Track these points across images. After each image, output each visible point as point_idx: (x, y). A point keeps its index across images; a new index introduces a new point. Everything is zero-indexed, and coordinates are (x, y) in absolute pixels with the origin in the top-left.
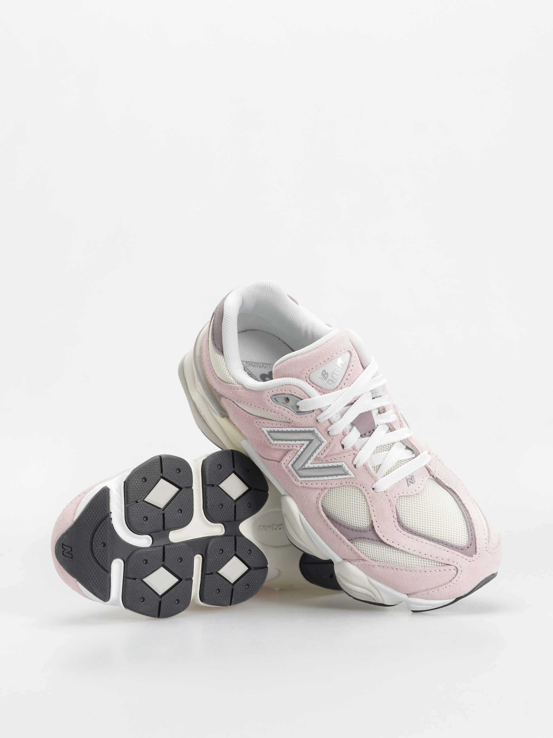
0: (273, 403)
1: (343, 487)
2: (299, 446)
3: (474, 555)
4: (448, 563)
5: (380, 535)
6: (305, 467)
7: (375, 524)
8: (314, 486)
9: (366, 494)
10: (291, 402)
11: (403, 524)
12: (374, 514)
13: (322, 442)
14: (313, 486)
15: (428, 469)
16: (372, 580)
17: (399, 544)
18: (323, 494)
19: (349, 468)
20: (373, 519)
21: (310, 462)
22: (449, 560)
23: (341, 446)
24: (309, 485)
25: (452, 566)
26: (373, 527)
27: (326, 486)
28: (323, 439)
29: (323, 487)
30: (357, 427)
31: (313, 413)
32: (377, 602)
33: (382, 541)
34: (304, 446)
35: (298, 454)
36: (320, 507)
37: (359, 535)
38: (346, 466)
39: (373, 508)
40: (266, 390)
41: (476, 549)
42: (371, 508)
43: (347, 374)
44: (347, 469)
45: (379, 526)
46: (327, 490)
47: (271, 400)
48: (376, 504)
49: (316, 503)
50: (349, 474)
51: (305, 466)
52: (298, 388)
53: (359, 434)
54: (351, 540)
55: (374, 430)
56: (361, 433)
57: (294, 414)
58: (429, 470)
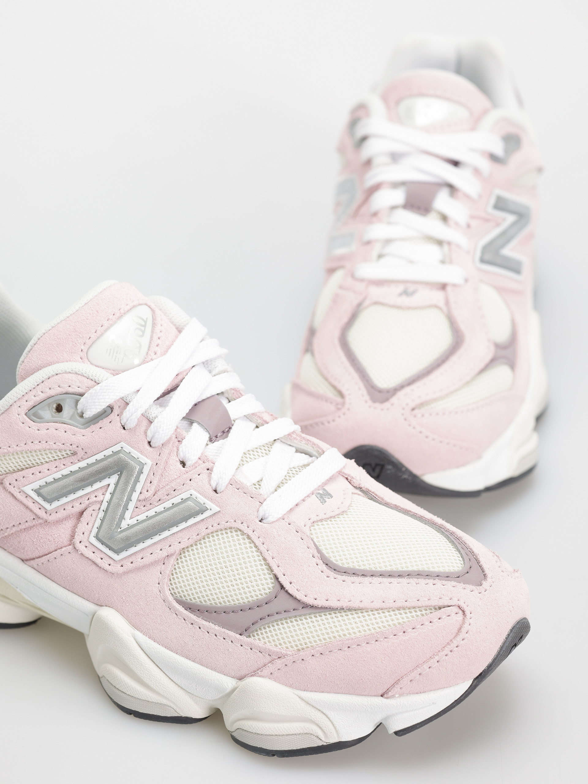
0: (33, 423)
1: (202, 540)
2: (100, 494)
3: (484, 582)
4: (441, 603)
5: (299, 595)
6: (122, 529)
7: (282, 579)
8: (149, 559)
9: (251, 533)
10: (67, 411)
11: (335, 564)
12: (277, 562)
13: (142, 465)
14: (146, 561)
15: (346, 477)
16: (305, 695)
17: (339, 599)
18: (169, 569)
19: (205, 497)
20: (277, 571)
21: (128, 514)
22: (442, 596)
23: (179, 463)
24: (138, 562)
25: (451, 607)
26: (282, 587)
27: (171, 550)
28: (143, 459)
29: (164, 553)
30: (199, 424)
31: (113, 413)
32: (325, 744)
33: (306, 606)
34: (111, 489)
35: (102, 508)
36: (169, 597)
37: (258, 613)
38: (198, 495)
39: (271, 554)
40: (15, 404)
41: (483, 571)
42: (267, 554)
43: (155, 337)
44: (202, 499)
45: (292, 581)
46: (174, 557)
47: (29, 420)
48: (275, 544)
49: (159, 593)
50: (208, 507)
51: (122, 526)
52: (73, 375)
53: (206, 436)
54: (245, 631)
55: (230, 428)
56: (209, 434)
57: (78, 429)
58: (349, 478)
